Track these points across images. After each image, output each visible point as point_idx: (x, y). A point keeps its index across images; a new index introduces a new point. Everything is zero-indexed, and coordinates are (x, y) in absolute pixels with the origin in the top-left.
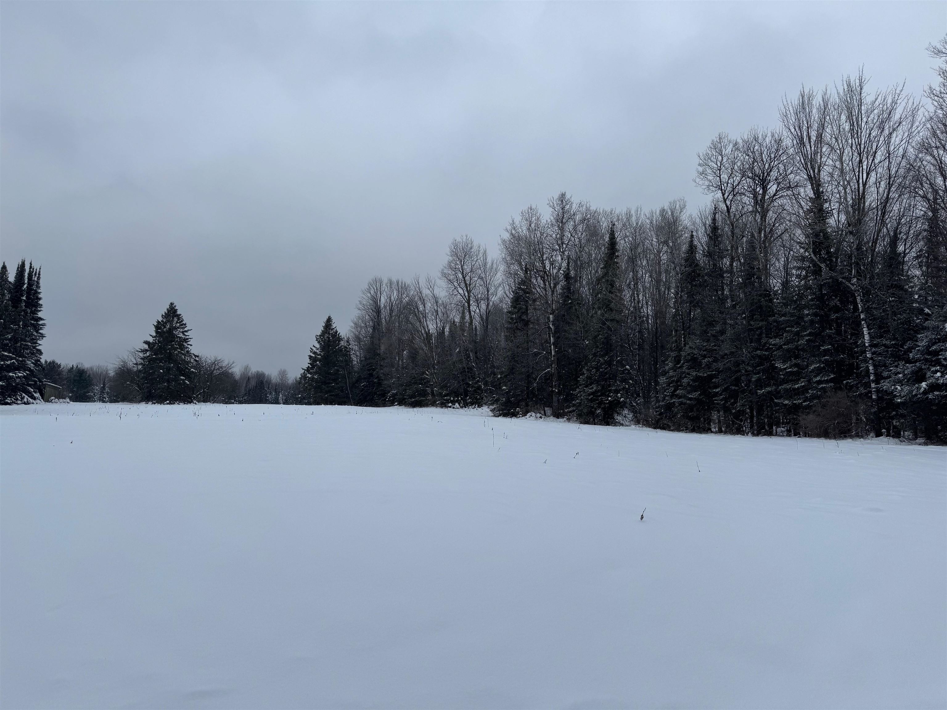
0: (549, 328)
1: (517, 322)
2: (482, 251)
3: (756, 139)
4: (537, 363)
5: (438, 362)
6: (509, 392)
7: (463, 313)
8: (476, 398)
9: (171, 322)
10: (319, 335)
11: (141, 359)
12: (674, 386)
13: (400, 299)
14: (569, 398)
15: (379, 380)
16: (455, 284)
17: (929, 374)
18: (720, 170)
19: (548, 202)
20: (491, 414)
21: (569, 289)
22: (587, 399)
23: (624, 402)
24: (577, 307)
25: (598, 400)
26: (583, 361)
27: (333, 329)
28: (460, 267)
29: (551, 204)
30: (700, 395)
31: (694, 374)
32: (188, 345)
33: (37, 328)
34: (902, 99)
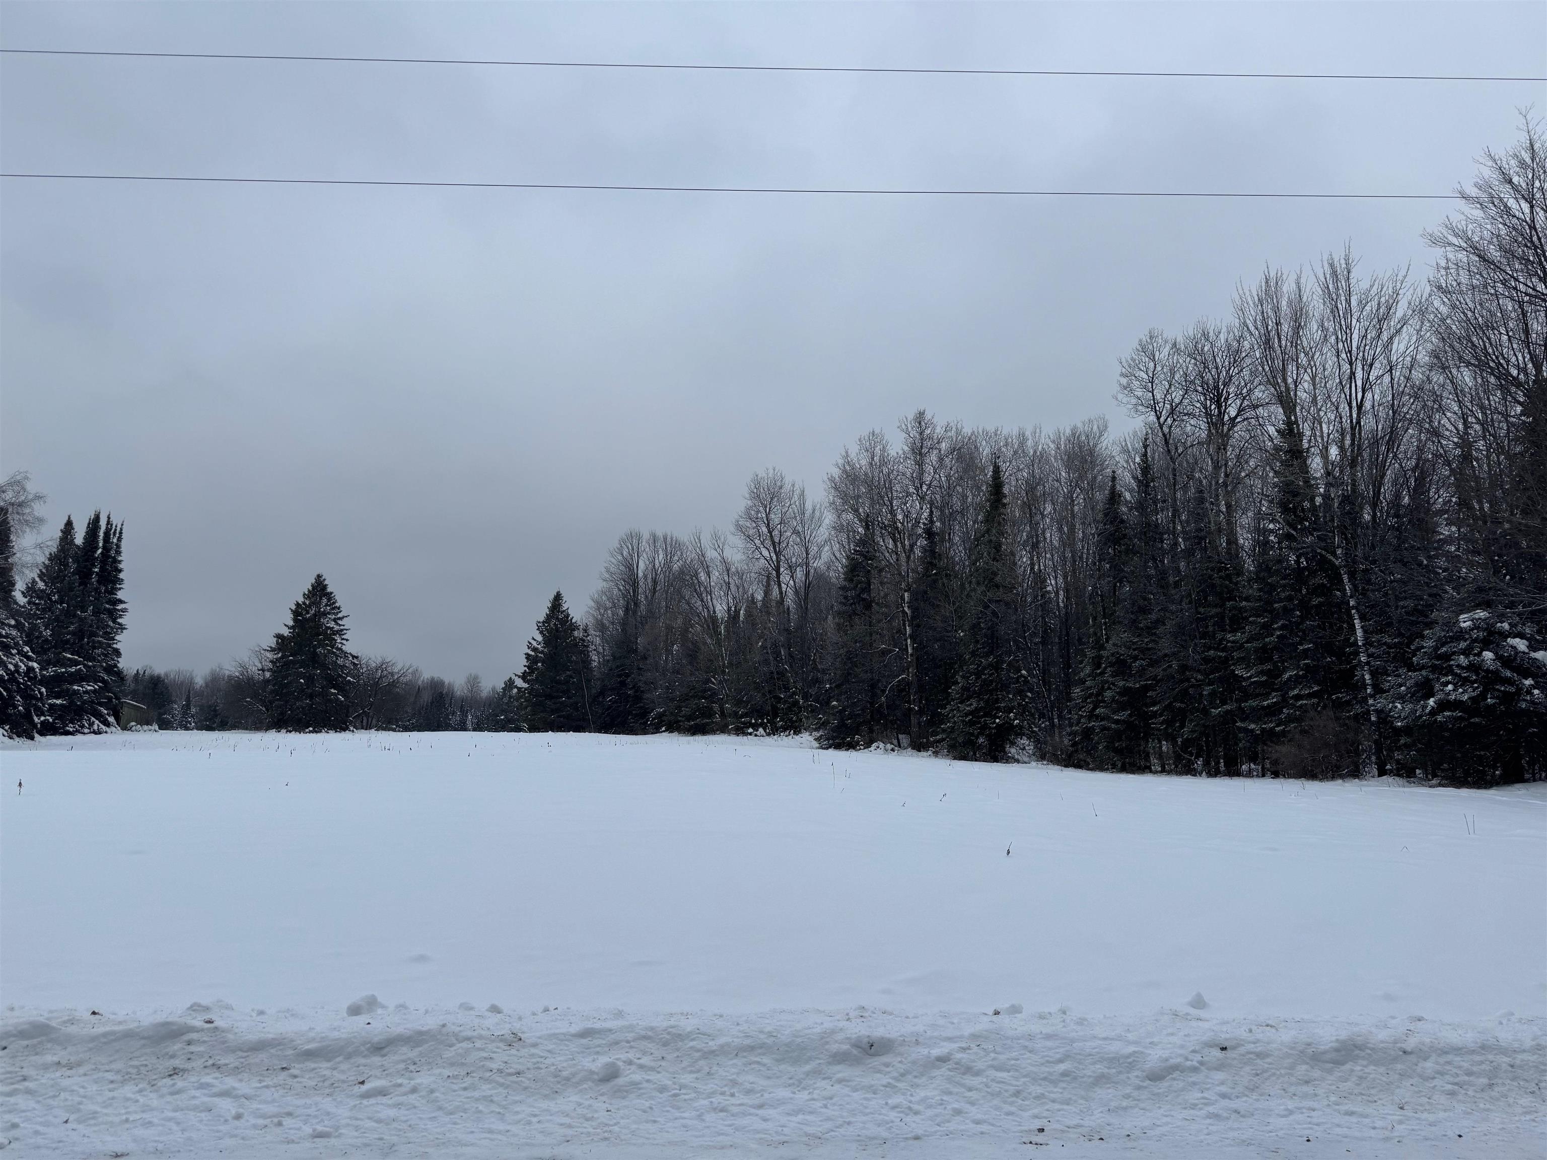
0: (904, 612)
1: (854, 603)
2: (797, 492)
3: (1206, 335)
4: (885, 666)
5: (731, 664)
6: (844, 710)
7: (768, 585)
8: (791, 720)
9: (317, 604)
10: (541, 621)
11: (271, 662)
12: (1093, 701)
13: (668, 564)
14: (936, 720)
15: (636, 691)
16: (757, 541)
17: (1437, 687)
18: (1152, 383)
19: (899, 425)
20: (816, 744)
21: (933, 552)
22: (963, 721)
23: (1020, 727)
24: (945, 581)
25: (979, 723)
26: (956, 663)
27: (564, 611)
28: (764, 516)
29: (904, 426)
30: (1130, 715)
31: (1121, 683)
32: (343, 639)
33: (114, 615)
34: (1406, 289)
